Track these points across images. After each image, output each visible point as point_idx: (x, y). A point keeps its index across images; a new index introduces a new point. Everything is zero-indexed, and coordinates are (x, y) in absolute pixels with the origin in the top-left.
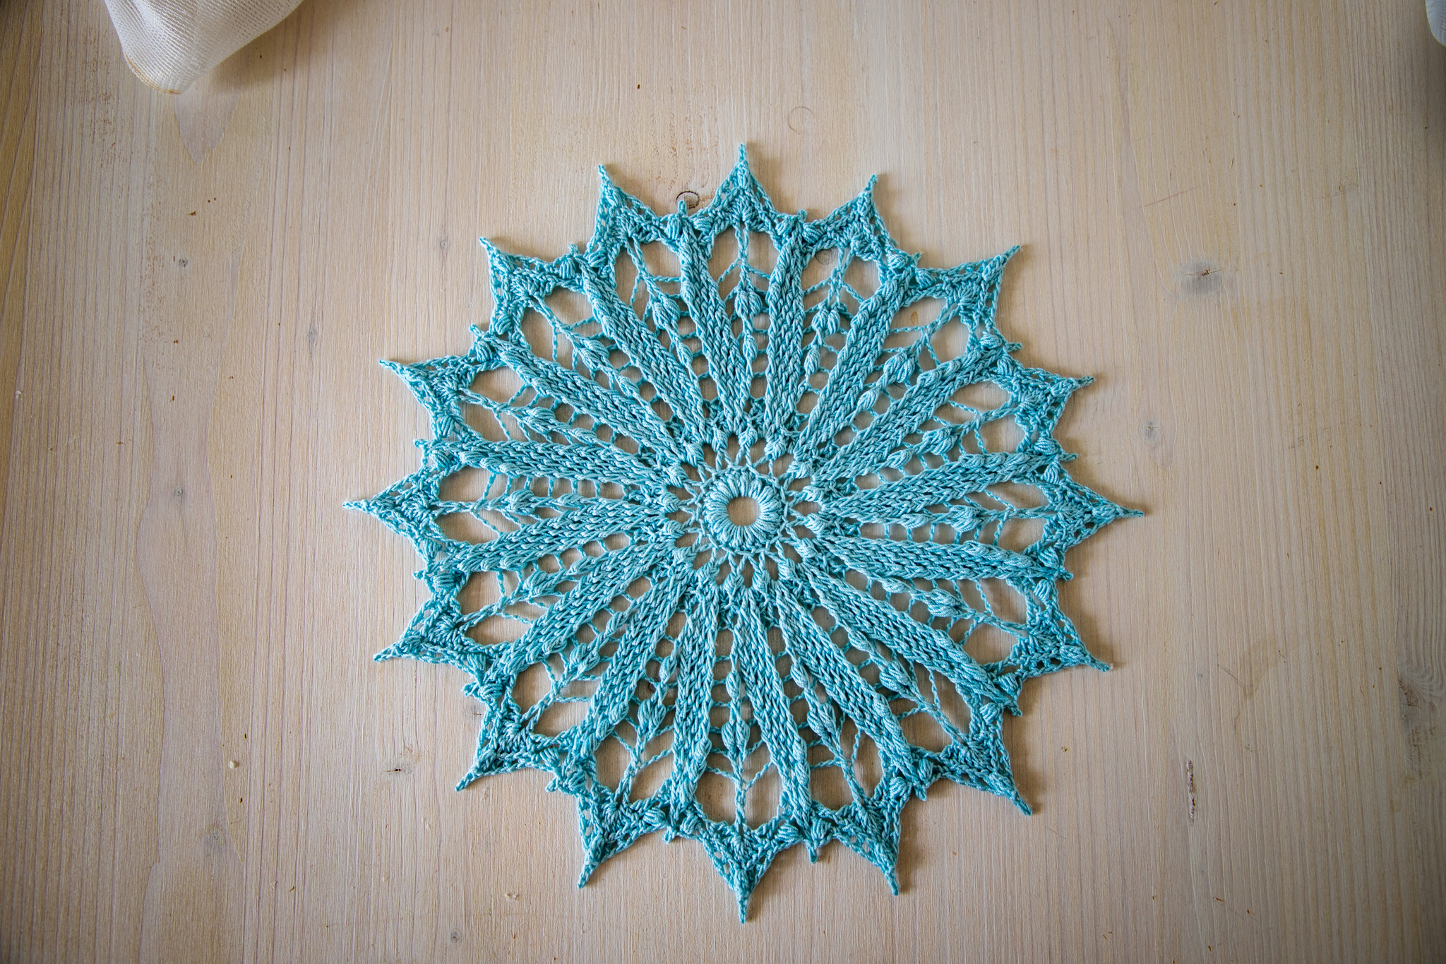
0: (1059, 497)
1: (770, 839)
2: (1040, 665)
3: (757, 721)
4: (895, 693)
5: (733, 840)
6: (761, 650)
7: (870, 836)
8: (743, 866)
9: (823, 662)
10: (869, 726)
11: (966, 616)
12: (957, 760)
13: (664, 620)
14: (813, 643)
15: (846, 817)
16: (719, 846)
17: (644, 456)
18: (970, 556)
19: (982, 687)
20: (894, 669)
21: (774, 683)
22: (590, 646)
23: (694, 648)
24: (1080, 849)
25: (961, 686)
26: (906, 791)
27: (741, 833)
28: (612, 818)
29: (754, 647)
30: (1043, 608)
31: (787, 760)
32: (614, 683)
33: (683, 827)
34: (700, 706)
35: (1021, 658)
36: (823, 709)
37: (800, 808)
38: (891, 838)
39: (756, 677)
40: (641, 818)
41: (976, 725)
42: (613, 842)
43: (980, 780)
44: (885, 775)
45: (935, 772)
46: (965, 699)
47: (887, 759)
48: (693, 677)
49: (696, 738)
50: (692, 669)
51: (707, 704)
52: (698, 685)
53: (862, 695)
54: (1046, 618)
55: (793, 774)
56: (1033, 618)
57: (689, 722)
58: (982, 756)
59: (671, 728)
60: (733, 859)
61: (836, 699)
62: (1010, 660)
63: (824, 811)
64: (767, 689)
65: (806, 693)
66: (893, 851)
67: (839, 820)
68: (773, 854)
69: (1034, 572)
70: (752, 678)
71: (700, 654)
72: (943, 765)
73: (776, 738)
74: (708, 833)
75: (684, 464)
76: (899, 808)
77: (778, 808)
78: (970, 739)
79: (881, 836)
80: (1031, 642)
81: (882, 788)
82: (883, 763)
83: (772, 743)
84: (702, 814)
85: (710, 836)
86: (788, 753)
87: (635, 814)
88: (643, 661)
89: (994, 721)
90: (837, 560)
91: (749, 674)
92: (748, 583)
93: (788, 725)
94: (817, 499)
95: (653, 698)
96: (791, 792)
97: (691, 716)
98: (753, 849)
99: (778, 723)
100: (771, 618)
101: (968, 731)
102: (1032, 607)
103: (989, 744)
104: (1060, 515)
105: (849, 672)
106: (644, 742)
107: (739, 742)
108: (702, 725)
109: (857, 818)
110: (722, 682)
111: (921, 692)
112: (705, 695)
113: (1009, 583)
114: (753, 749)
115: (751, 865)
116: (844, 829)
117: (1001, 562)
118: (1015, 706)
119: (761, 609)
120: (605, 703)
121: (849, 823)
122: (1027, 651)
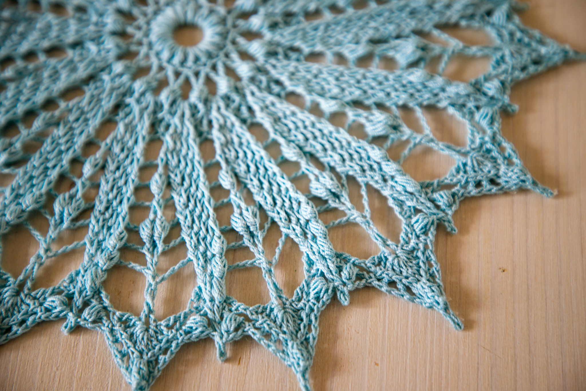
0: (507, 37)
1: (177, 330)
2: (478, 184)
3: (178, 219)
4: (326, 202)
5: (137, 329)
6: (190, 155)
7: (284, 333)
8: (145, 357)
9: (253, 168)
10: (294, 230)
11: (402, 136)
12: (385, 267)
13: (95, 123)
14: (245, 153)
15: (262, 313)
16: (121, 335)
18: (410, 82)
19: (415, 200)
20: (324, 177)
21: (201, 185)
22: (14, 139)
23: (122, 150)
24: (515, 369)
25: (394, 199)
26: (327, 291)
27: (147, 323)
28: (10, 303)
29: (184, 152)
30: (484, 132)
31: (204, 255)
32: (34, 174)
33: (85, 314)
34: (121, 202)
35: (459, 177)
36: (247, 210)
37: (212, 300)
38: (307, 339)
39: (183, 179)
40: (41, 304)
41: (407, 236)
42: (7, 327)
43: (408, 289)
44: (306, 278)
45: (359, 277)
46: (397, 209)
47: (311, 263)
48: (117, 174)
49: (112, 231)
50: (118, 168)
51: (129, 199)
52: (121, 182)
53: (290, 200)
54: (486, 142)
55: (209, 268)
56: (473, 142)
57: (107, 215)
58: (411, 264)
59: (87, 222)
60: (135, 347)
61: (263, 203)
62: (446, 179)
63: (239, 306)
64: (193, 189)
65: (232, 196)
66: (308, 352)
67: (252, 314)
68: (178, 344)
69: (476, 100)
70: (178, 179)
71: (127, 157)
72: (369, 272)
73: (197, 234)
74: (111, 322)
76: (318, 308)
77: (189, 301)
78: (399, 248)
79: (296, 336)
80: (469, 163)
81: (302, 290)
82: (306, 266)
83: (192, 238)
84: (107, 302)
85: (113, 326)
86: (207, 249)
87: (36, 301)
88: (66, 158)
89: (425, 231)
90: (278, 82)
91: (176, 175)
92: (185, 96)
93: (211, 223)
94: (262, 27)
95: (73, 191)
96: (206, 284)
97: (110, 210)
98: (158, 340)
99: (200, 221)
100: (205, 127)
101: (397, 241)
102: (472, 132)
103: (420, 254)
104: (507, 52)
105: (279, 179)
106: (57, 231)
107: (156, 235)
108: (120, 219)
109: (272, 316)
110: (147, 183)
111: (351, 201)
112: (127, 191)
113: (451, 110)
114: (172, 244)
115: (154, 355)
116: (257, 324)
117: (443, 90)
118: (449, 222)
119: (196, 120)
120: (21, 191)
121: (263, 318)
122: (465, 172)
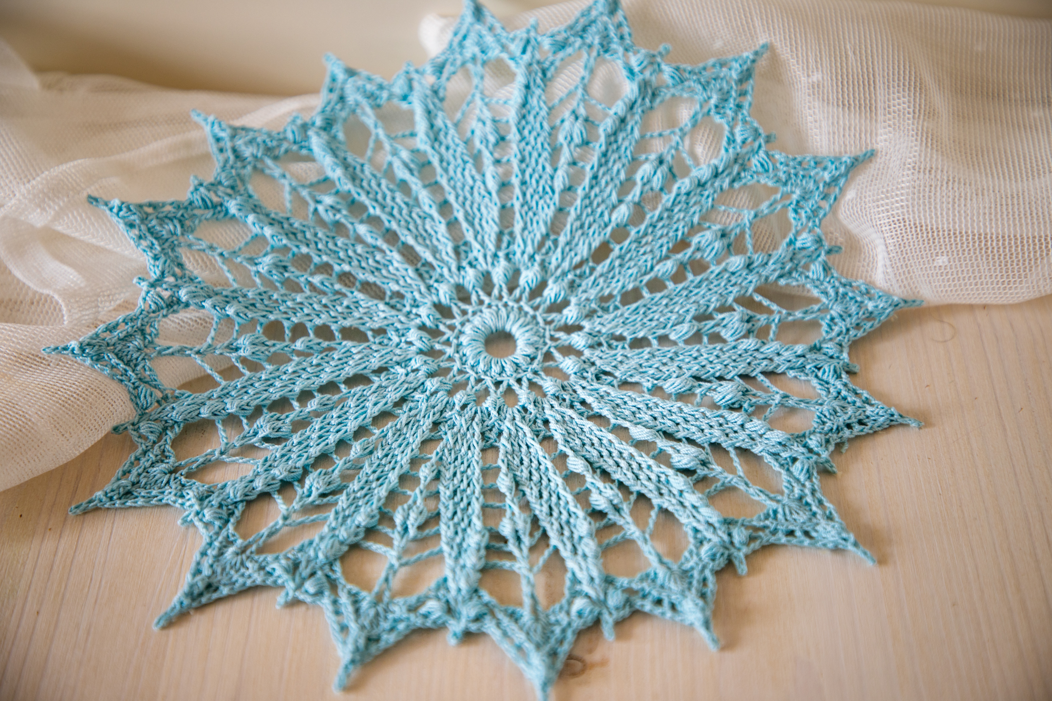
17: (393, 302)
75: (438, 306)
